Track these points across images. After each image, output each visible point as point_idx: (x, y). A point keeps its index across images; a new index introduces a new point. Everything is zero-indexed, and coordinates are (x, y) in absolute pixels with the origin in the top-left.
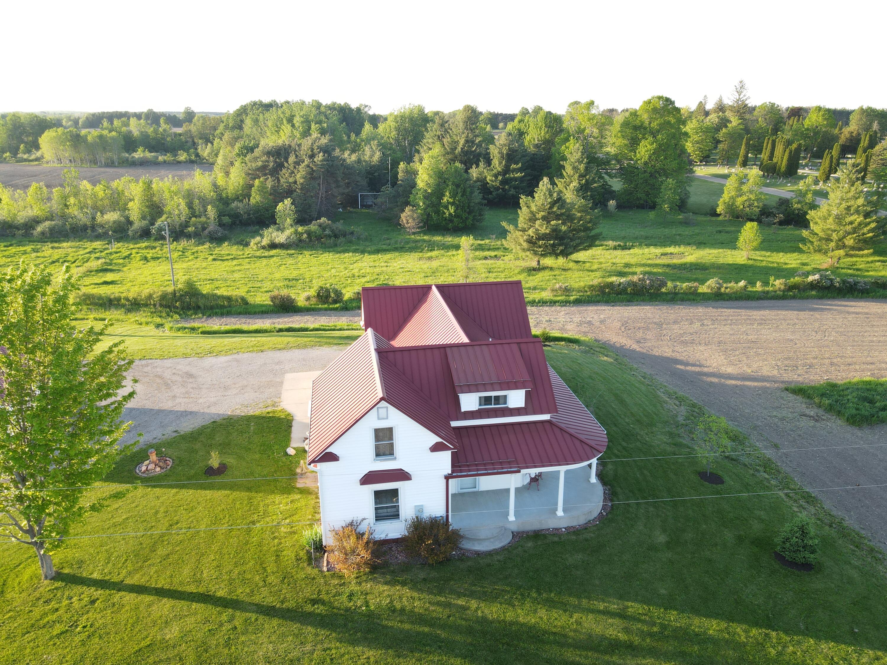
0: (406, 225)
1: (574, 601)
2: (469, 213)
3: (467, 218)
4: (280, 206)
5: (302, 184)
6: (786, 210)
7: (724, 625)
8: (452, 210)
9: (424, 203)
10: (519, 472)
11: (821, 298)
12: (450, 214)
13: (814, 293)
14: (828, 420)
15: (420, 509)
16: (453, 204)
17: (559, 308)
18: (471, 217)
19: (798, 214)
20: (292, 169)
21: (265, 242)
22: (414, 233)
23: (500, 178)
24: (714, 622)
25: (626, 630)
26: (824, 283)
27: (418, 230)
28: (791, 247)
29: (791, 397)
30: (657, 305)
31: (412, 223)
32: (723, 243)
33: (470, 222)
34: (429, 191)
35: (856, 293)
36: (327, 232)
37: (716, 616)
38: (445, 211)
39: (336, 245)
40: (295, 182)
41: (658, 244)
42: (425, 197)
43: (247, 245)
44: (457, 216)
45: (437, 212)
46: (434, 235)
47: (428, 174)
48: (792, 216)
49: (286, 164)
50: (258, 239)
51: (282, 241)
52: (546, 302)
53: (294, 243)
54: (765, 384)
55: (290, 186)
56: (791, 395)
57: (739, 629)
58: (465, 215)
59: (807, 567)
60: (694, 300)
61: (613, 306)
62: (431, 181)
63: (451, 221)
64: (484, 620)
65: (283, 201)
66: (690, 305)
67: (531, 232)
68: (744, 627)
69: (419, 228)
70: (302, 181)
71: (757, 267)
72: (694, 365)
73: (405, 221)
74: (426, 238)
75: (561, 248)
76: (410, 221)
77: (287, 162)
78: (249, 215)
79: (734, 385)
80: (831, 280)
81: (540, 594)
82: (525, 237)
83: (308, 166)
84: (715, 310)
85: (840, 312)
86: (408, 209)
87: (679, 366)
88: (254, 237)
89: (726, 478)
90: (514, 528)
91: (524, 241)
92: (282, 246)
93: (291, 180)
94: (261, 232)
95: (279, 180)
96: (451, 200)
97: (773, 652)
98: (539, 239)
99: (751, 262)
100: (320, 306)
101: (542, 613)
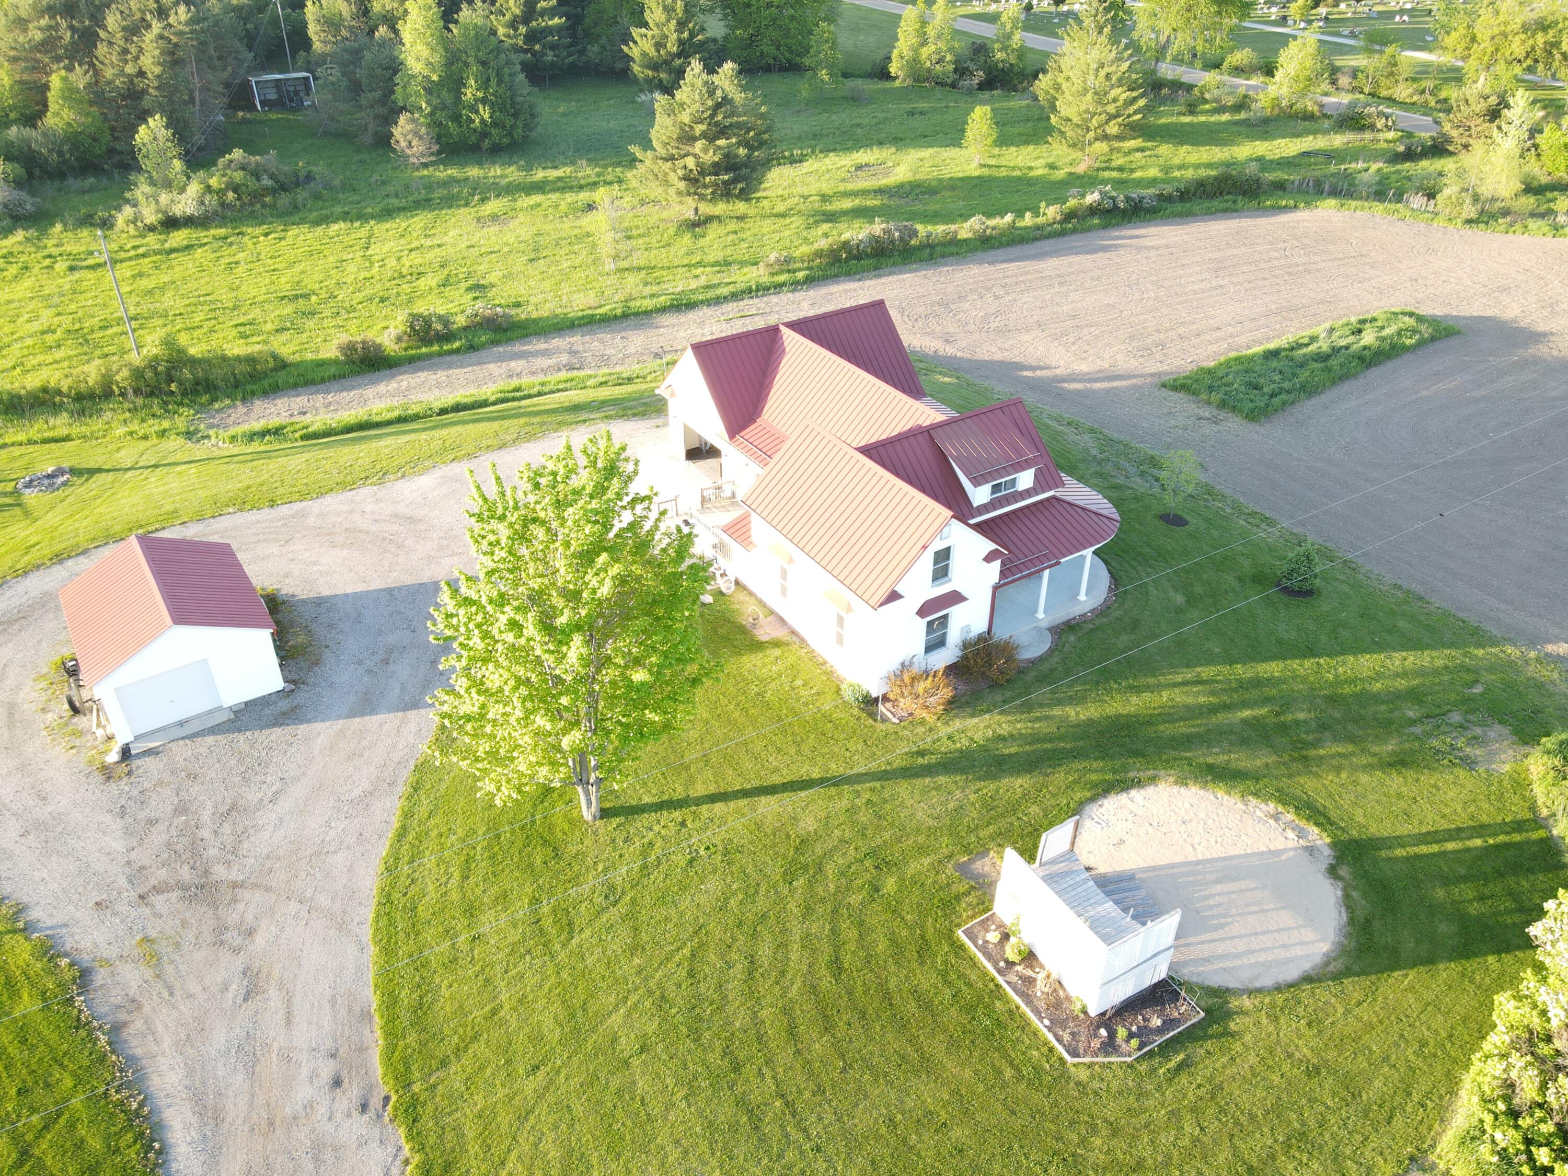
0: (408, 152)
1: (1151, 680)
2: (515, 115)
3: (513, 126)
4: (143, 134)
5: (158, 76)
6: (986, 62)
7: (1282, 665)
8: (485, 113)
9: (428, 103)
10: (1058, 563)
11: (1105, 227)
12: (483, 121)
13: (1096, 221)
14: (1226, 419)
15: (967, 629)
16: (484, 101)
17: (790, 295)
18: (520, 124)
19: (1003, 70)
20: (121, 43)
21: (150, 216)
22: (425, 166)
23: (523, 30)
24: (1273, 664)
25: (1212, 693)
26: (1108, 204)
27: (433, 158)
28: (1020, 135)
29: (1174, 396)
30: (916, 270)
31: (418, 147)
32: (925, 137)
33: (519, 132)
34: (435, 78)
35: (1143, 214)
36: (267, 182)
37: (1272, 658)
38: (473, 116)
39: (296, 208)
40: (141, 74)
41: (838, 146)
42: (429, 91)
43: (107, 224)
44: (495, 124)
45: (457, 118)
46: (463, 165)
47: (428, 44)
48: (995, 73)
49: (102, 34)
50: (128, 211)
51: (189, 211)
52: (768, 289)
53: (216, 213)
54: (1134, 381)
55: (132, 82)
56: (1172, 393)
57: (1295, 664)
58: (509, 122)
59: (1309, 593)
60: (957, 254)
61: (859, 280)
62: (436, 58)
63: (484, 135)
64: (1090, 722)
65: (146, 122)
66: (958, 264)
67: (690, 162)
68: (1297, 661)
69: (433, 154)
70: (157, 70)
71: (997, 179)
72: (1041, 368)
73: (403, 144)
74: (452, 172)
75: (740, 186)
76: (414, 143)
77: (105, 28)
78: (61, 153)
79: (1103, 389)
80: (1113, 199)
81: (1120, 684)
82: (681, 173)
83: (161, 37)
84: (992, 268)
85: (1139, 248)
86: (403, 119)
87: (1025, 373)
88: (119, 208)
89: (1187, 517)
90: (1045, 624)
91: (680, 179)
92: (189, 222)
93: (130, 69)
94: (128, 195)
95: (97, 73)
96: (480, 94)
97: (1331, 677)
98: (702, 173)
99: (986, 172)
100: (424, 350)
101: (1134, 699)
